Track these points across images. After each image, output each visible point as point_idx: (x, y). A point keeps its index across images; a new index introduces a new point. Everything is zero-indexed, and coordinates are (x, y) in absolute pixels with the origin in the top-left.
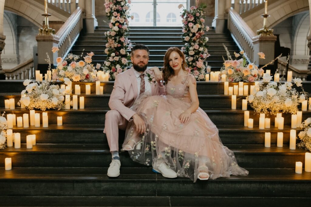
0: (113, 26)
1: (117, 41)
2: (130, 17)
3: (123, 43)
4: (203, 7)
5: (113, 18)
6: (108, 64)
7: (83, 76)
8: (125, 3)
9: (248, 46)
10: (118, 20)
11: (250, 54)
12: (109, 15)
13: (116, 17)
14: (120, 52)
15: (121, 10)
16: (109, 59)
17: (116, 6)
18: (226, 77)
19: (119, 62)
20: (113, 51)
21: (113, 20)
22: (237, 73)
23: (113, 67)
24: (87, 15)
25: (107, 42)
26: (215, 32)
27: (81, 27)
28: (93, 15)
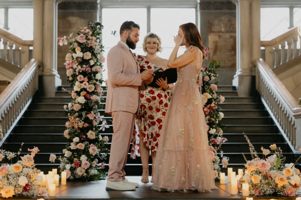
0: (77, 96)
1: (83, 119)
2: (104, 81)
3: (92, 122)
4: (214, 66)
5: (77, 83)
6: (68, 154)
7: (19, 189)
8: (95, 61)
9: (288, 120)
10: (85, 88)
11: (290, 133)
12: (71, 79)
13: (81, 82)
14: (87, 136)
15: (90, 71)
16: (70, 145)
17: (82, 67)
18: (249, 188)
19: (86, 152)
20: (76, 134)
21: (76, 88)
22: (267, 181)
23: (75, 159)
24: (45, 70)
25: (68, 120)
26: (237, 95)
27: (35, 89)
28: (54, 70)
